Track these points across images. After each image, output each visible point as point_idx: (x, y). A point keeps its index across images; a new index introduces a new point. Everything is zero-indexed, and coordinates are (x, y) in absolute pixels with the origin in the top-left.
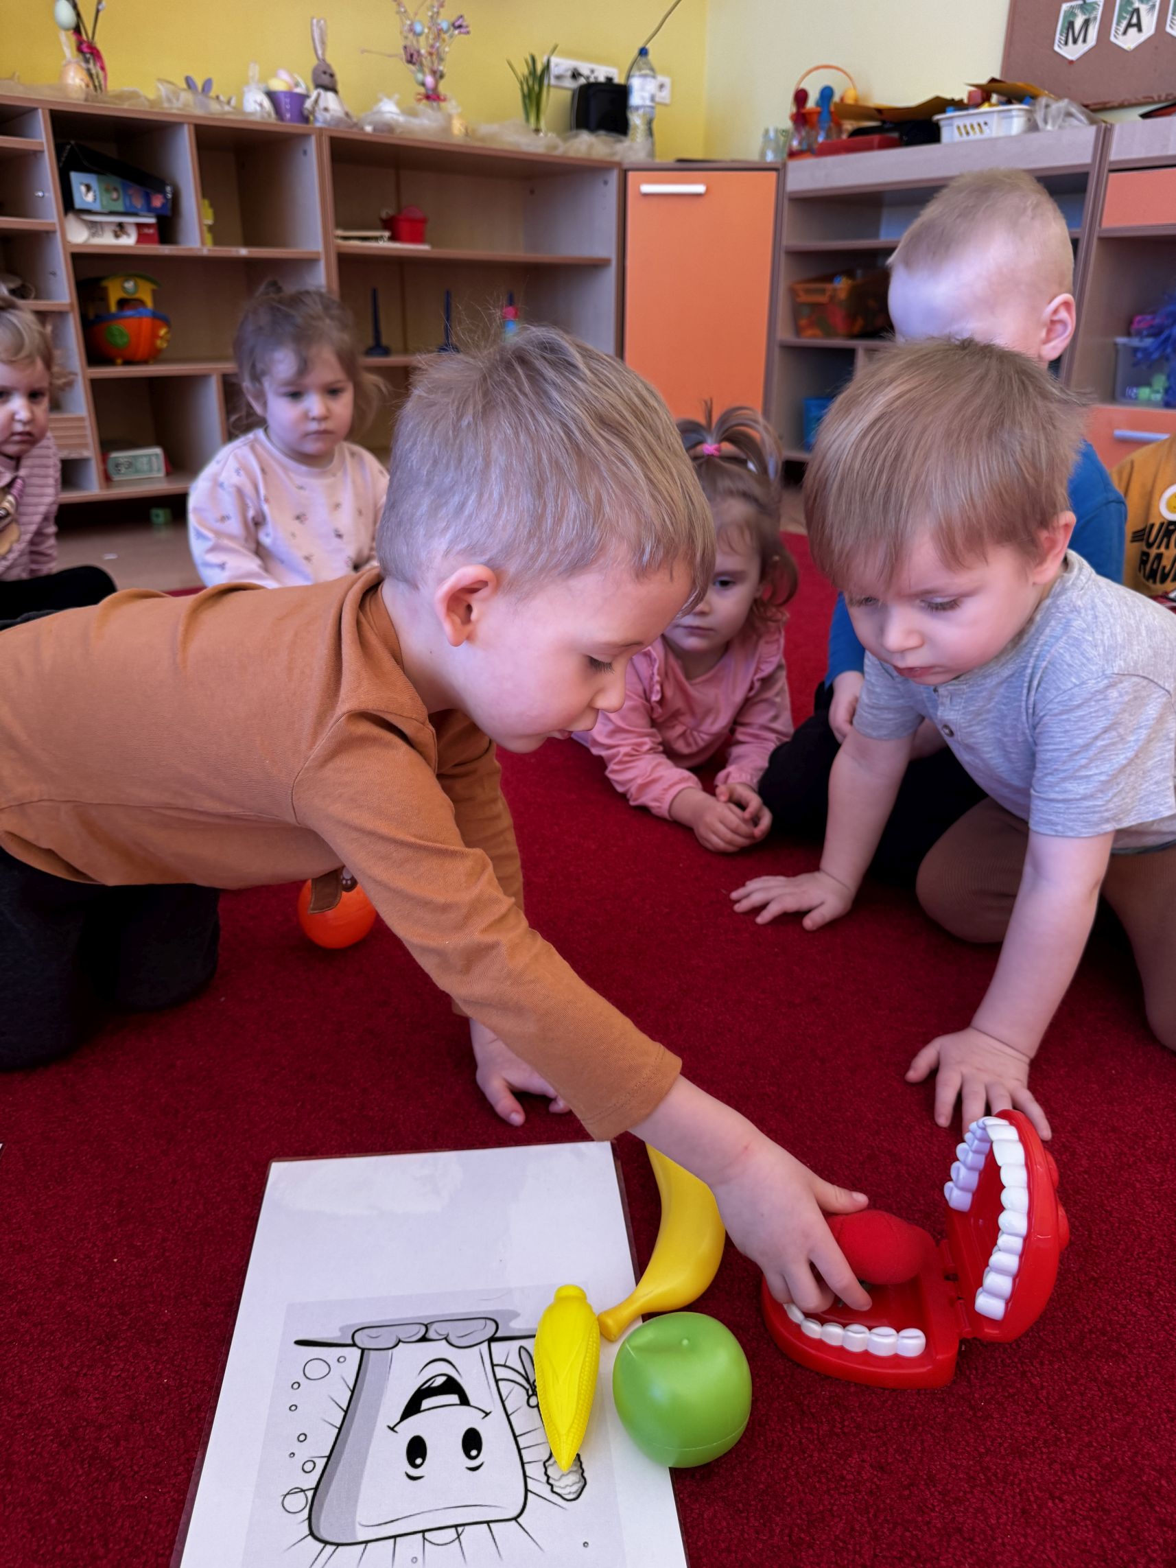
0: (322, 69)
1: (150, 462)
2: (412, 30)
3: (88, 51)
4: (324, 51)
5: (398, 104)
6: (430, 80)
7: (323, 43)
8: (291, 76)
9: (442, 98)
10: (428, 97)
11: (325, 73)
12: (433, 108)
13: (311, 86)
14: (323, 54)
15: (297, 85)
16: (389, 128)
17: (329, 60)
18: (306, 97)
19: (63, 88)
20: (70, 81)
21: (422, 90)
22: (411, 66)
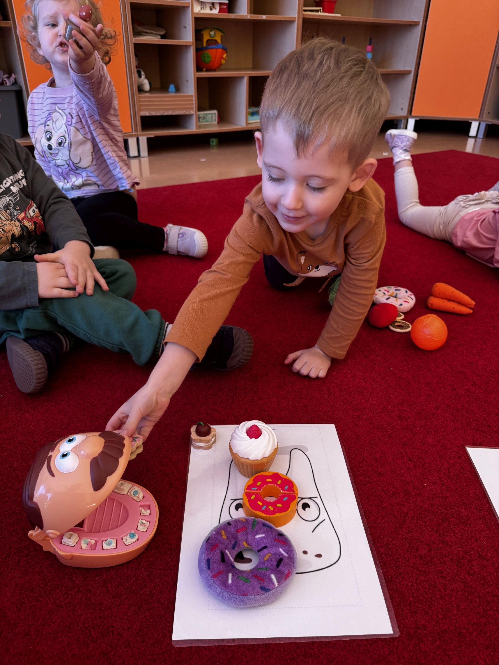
1: (212, 117)
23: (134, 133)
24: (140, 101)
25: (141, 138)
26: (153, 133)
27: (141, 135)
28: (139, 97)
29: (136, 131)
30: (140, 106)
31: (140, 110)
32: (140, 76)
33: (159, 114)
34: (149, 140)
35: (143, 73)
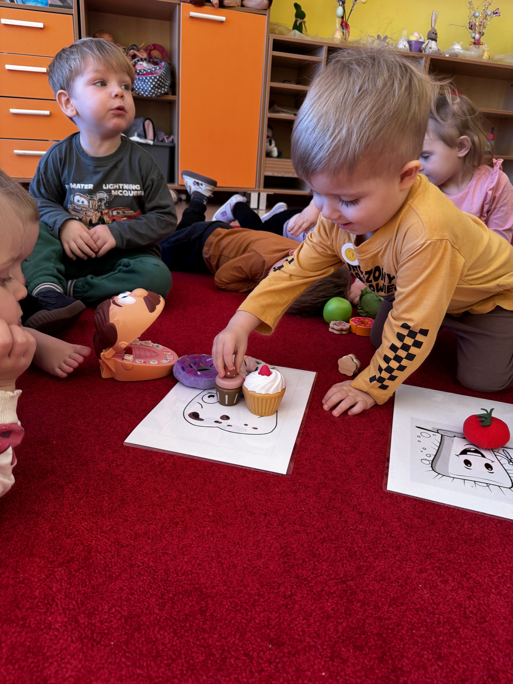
0: (433, 32)
2: (474, 15)
3: (344, 25)
4: (435, 24)
5: (461, 46)
6: (477, 36)
7: (435, 21)
8: (419, 34)
9: (481, 43)
10: (475, 43)
11: (433, 33)
12: (476, 48)
13: (426, 38)
14: (434, 26)
15: (420, 38)
16: (456, 55)
17: (436, 28)
18: (423, 43)
19: (333, 38)
20: (336, 36)
21: (473, 40)
22: (470, 31)
23: (257, 189)
24: (266, 163)
25: (262, 194)
26: (272, 191)
27: (263, 191)
28: (266, 160)
29: (259, 187)
30: (266, 167)
31: (265, 171)
32: (270, 144)
33: (280, 175)
34: (268, 196)
35: (273, 142)
